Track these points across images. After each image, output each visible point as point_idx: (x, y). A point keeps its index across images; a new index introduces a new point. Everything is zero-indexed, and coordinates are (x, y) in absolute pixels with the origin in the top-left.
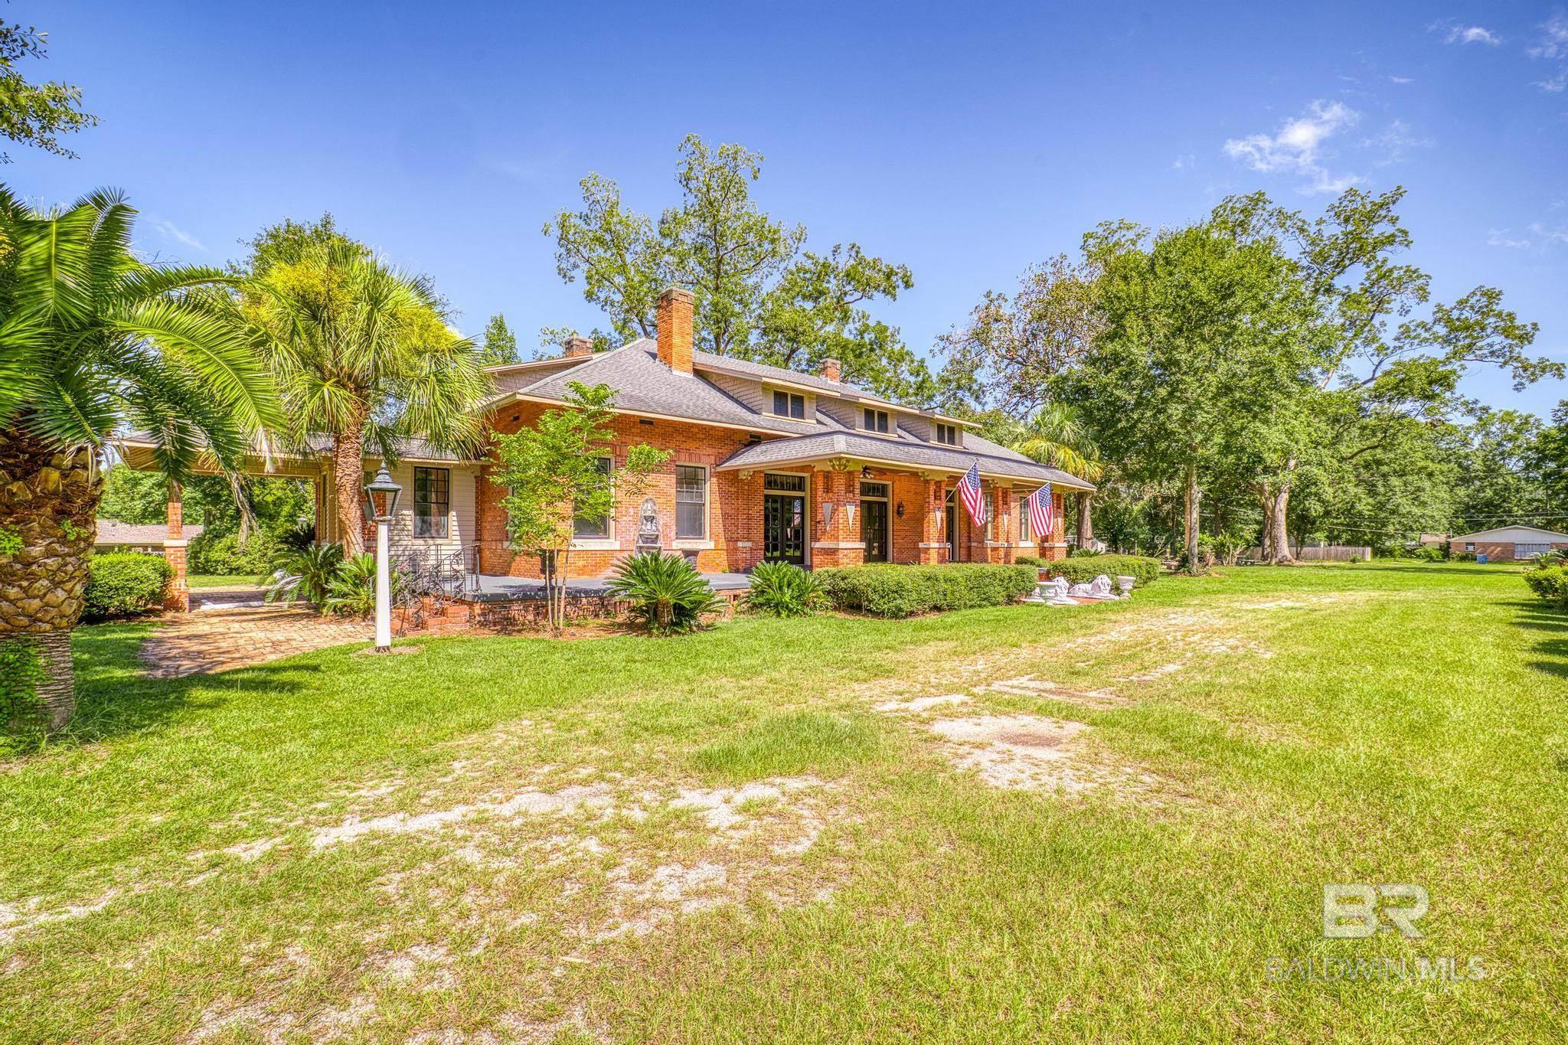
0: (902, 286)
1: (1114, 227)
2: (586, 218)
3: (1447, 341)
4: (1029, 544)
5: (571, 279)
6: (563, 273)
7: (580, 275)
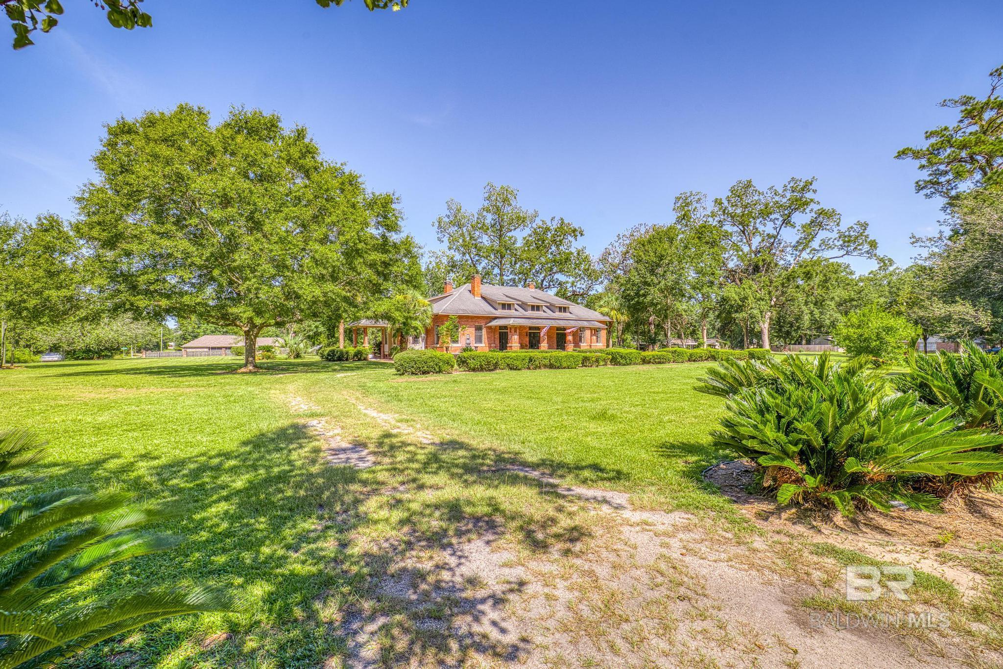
0: (579, 235)
1: (688, 195)
2: (448, 217)
3: (842, 247)
4: (601, 344)
5: (442, 241)
6: (439, 239)
7: (446, 239)
